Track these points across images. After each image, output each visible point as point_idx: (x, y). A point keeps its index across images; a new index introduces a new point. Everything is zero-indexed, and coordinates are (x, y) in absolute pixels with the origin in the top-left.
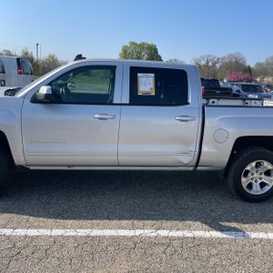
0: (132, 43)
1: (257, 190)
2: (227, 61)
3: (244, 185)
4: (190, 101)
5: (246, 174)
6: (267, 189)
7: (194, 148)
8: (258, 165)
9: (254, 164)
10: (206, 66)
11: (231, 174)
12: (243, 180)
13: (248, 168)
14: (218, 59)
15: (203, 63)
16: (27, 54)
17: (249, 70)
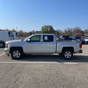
0: (45, 26)
1: (68, 57)
2: (75, 29)
3: (65, 56)
4: (54, 41)
5: (66, 54)
6: (70, 57)
7: (55, 49)
8: (68, 52)
9: (67, 52)
10: (69, 31)
11: (63, 54)
12: (65, 55)
13: (66, 53)
14: (72, 29)
15: (67, 30)
16: (14, 30)
17: (82, 32)
